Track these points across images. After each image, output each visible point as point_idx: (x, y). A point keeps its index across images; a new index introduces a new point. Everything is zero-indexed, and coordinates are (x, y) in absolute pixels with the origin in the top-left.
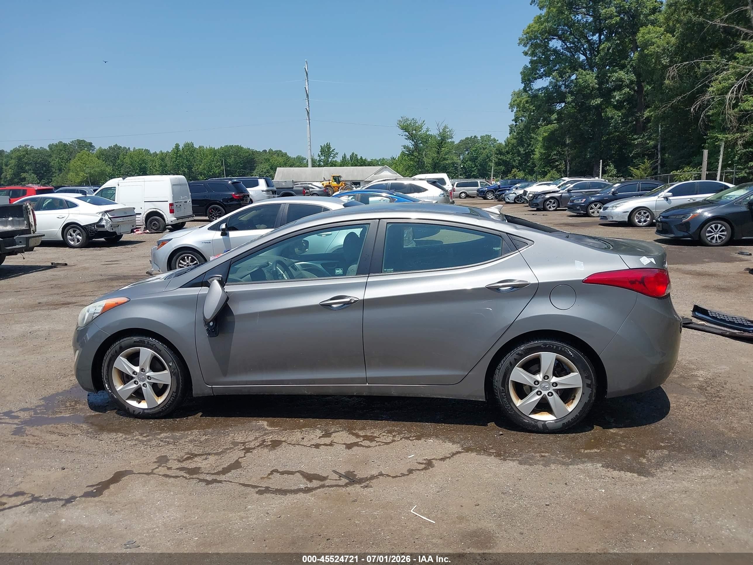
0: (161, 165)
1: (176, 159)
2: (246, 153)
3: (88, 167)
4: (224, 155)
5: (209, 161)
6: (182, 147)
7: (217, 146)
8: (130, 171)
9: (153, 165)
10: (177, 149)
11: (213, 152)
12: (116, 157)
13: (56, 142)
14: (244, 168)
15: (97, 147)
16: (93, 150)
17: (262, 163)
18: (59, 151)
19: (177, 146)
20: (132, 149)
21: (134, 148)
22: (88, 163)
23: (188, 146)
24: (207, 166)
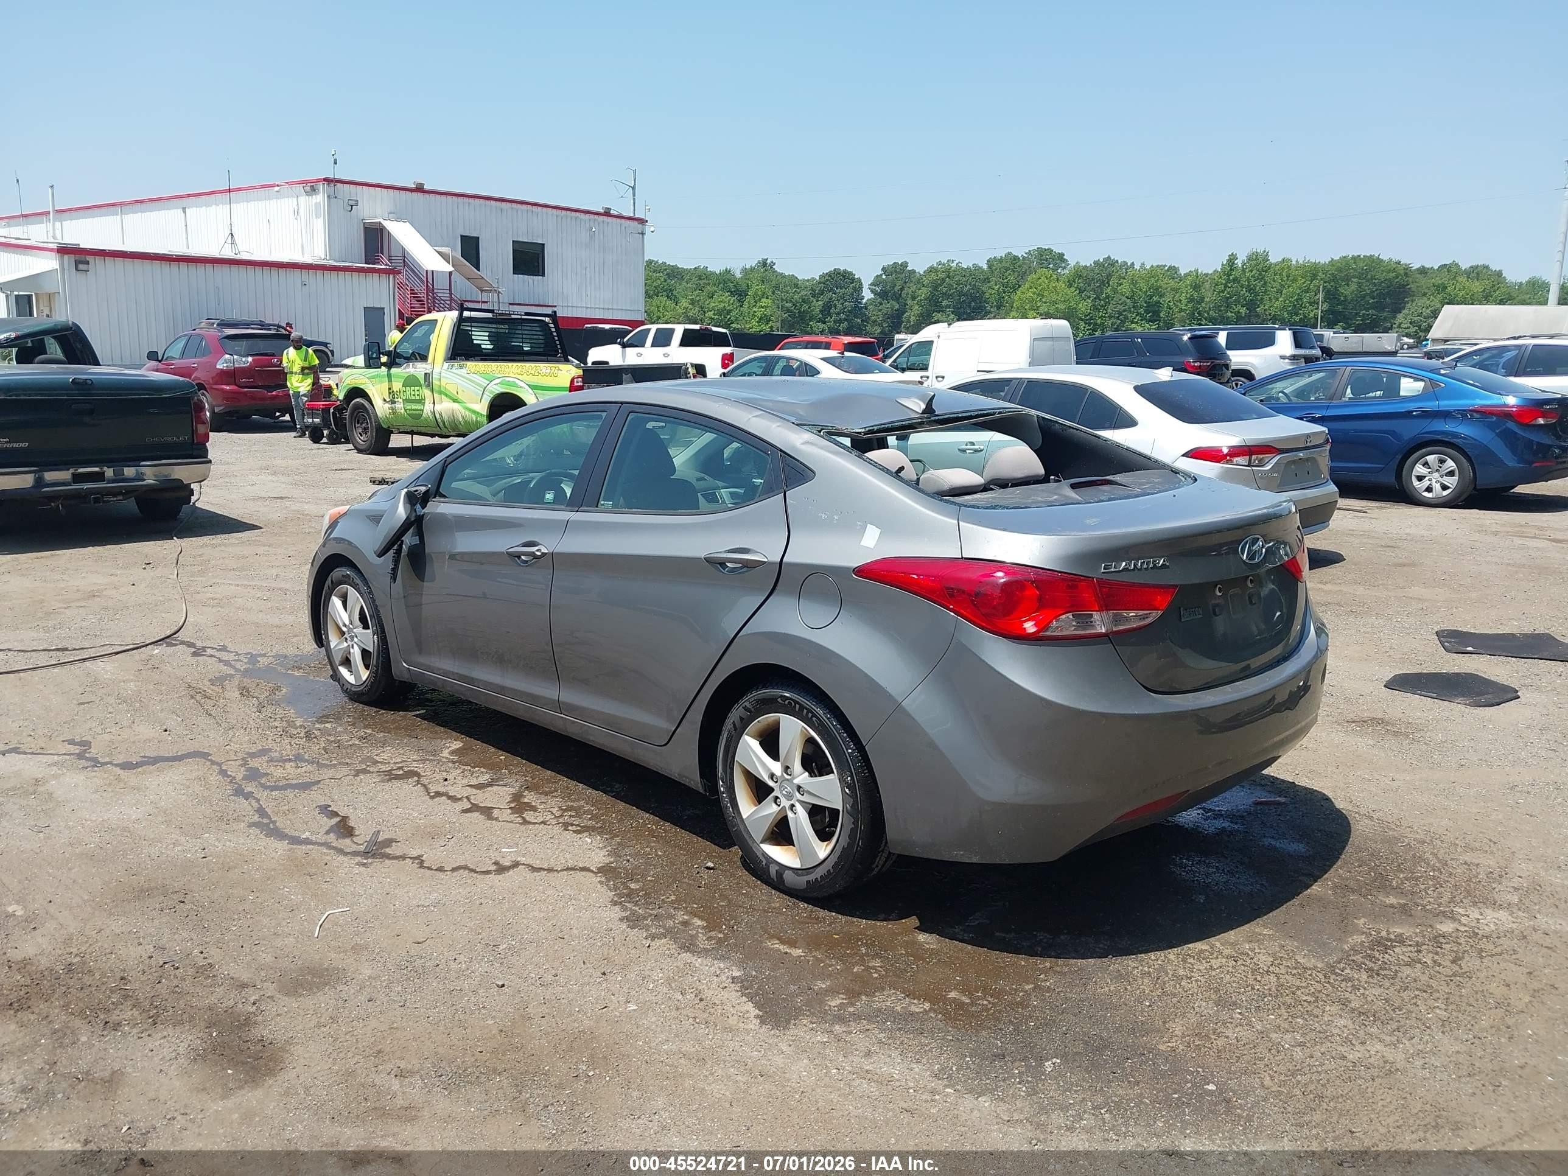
0: (1191, 300)
1: (1226, 286)
2: (1389, 271)
3: (1045, 303)
4: (1334, 278)
5: (1298, 291)
6: (1243, 262)
7: (1324, 259)
8: (1124, 311)
9: (1176, 298)
10: (1231, 266)
11: (1312, 271)
12: (1105, 283)
13: (1001, 253)
14: (1379, 307)
15: (1072, 263)
16: (1064, 268)
17: (1425, 294)
18: (1002, 270)
19: (1232, 259)
20: (1137, 267)
21: (1143, 264)
22: (1046, 293)
23: (1257, 259)
24: (1290, 302)
